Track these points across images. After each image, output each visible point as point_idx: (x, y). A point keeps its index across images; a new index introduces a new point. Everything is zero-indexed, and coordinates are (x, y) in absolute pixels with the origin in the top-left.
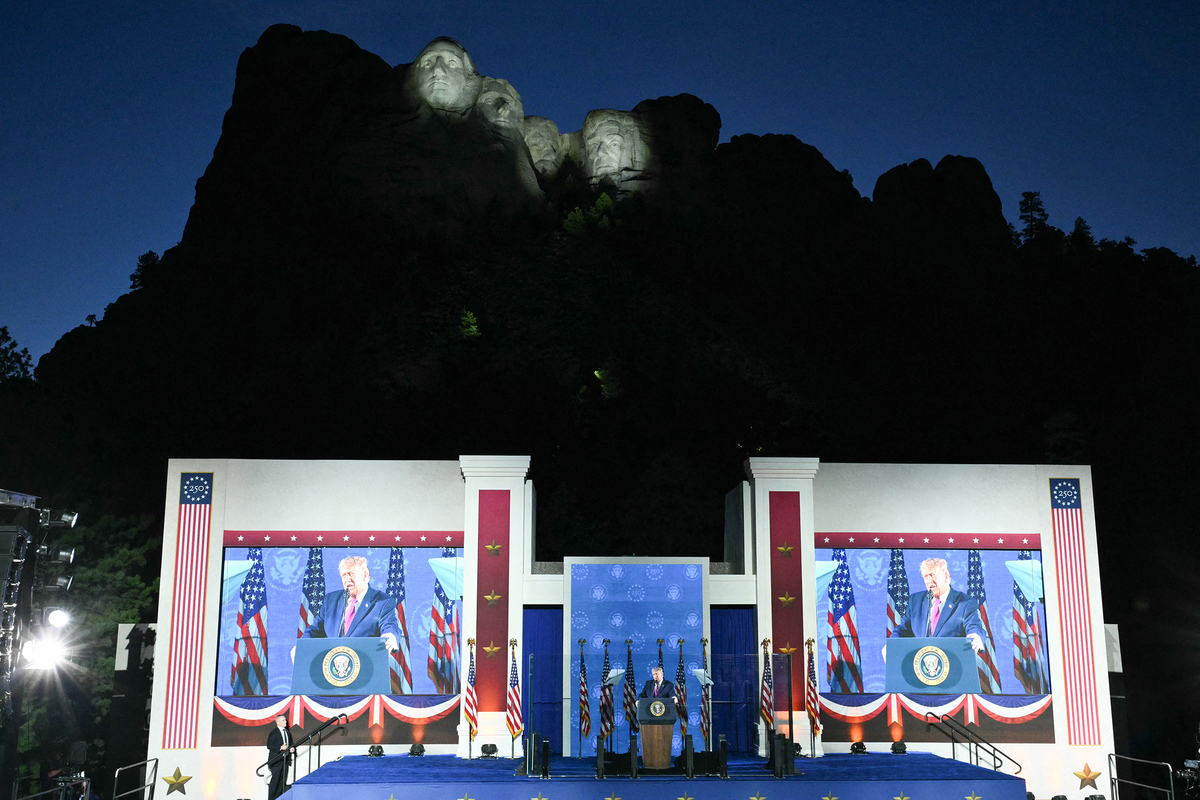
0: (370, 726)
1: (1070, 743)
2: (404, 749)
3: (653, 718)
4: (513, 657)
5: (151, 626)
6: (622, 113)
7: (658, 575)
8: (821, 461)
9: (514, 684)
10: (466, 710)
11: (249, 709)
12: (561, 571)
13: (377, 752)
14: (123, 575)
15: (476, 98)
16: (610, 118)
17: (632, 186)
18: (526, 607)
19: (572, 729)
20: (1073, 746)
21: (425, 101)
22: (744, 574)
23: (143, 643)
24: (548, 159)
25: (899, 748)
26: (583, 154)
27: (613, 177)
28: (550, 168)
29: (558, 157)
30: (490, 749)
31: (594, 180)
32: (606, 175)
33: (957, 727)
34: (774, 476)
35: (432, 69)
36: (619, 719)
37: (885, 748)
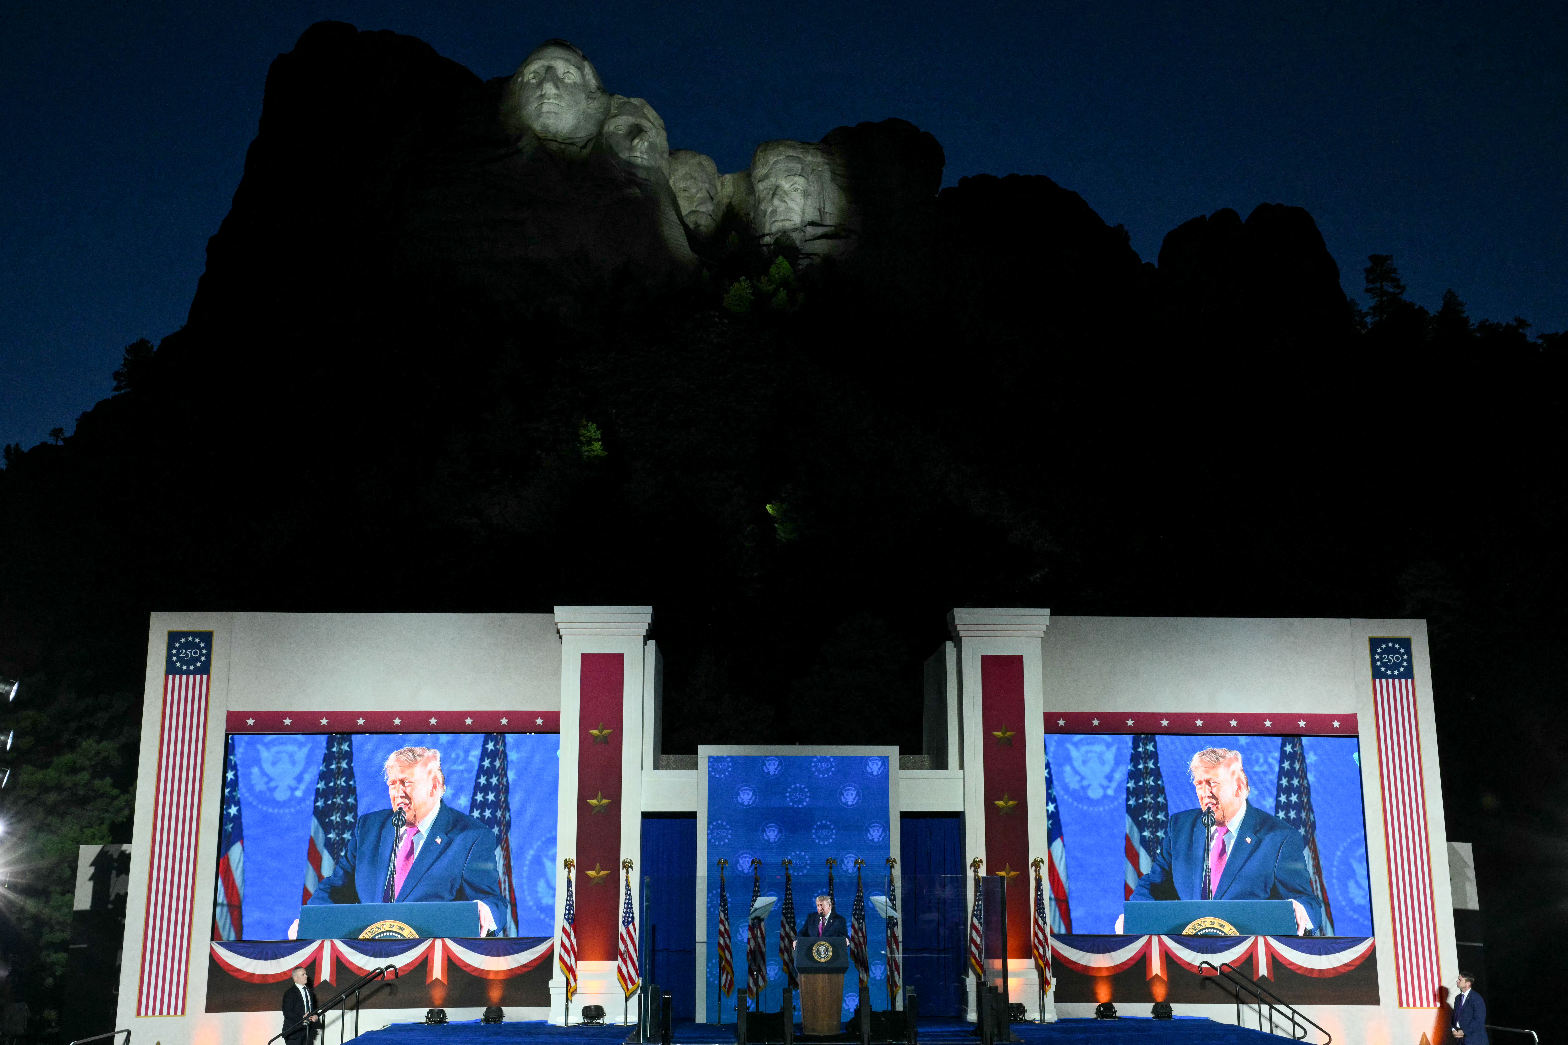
0: (429, 981)
1: (1401, 1005)
2: (476, 1014)
3: (817, 965)
4: (627, 884)
5: (125, 847)
6: (805, 143)
7: (827, 771)
8: (1052, 614)
9: (628, 921)
10: (561, 959)
11: (260, 959)
12: (695, 767)
13: (437, 1018)
14: (88, 777)
15: (602, 124)
16: (791, 153)
17: (821, 247)
18: (645, 816)
19: (709, 985)
20: (1405, 1010)
21: (530, 129)
22: (947, 769)
23: (114, 872)
24: (702, 209)
25: (1162, 1011)
26: (752, 202)
27: (794, 235)
28: (705, 222)
29: (717, 205)
30: (593, 1013)
31: (767, 239)
32: (785, 233)
33: (1244, 982)
34: (988, 633)
35: (540, 85)
36: (773, 970)
37: (1143, 1010)
